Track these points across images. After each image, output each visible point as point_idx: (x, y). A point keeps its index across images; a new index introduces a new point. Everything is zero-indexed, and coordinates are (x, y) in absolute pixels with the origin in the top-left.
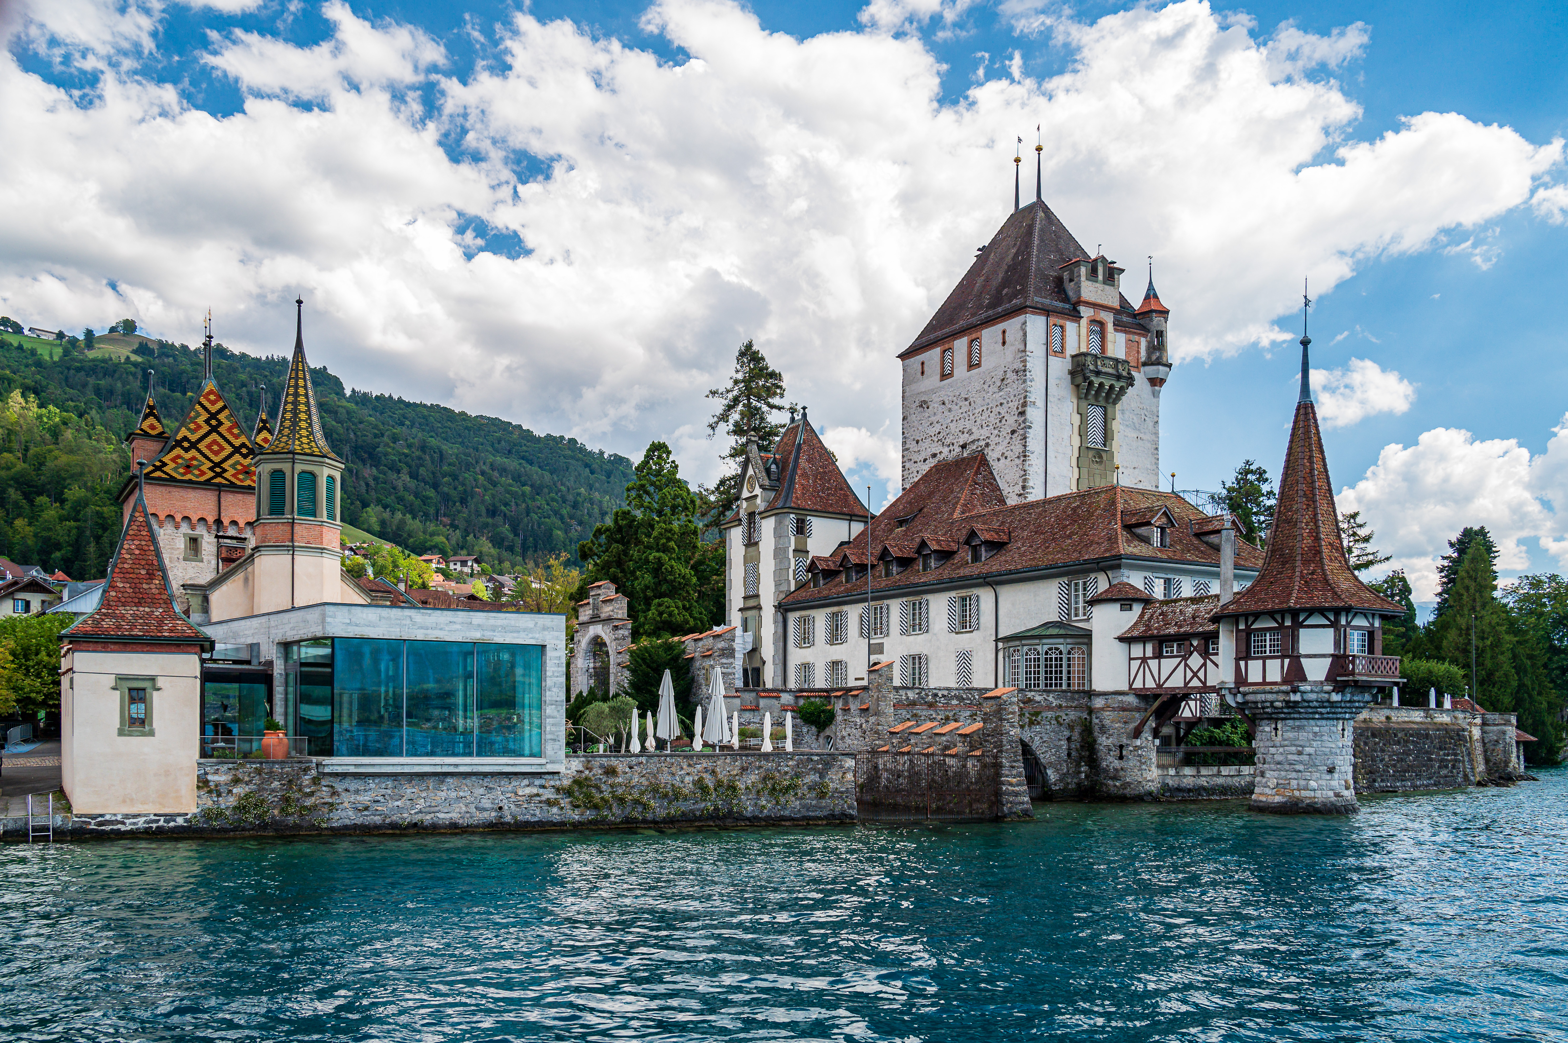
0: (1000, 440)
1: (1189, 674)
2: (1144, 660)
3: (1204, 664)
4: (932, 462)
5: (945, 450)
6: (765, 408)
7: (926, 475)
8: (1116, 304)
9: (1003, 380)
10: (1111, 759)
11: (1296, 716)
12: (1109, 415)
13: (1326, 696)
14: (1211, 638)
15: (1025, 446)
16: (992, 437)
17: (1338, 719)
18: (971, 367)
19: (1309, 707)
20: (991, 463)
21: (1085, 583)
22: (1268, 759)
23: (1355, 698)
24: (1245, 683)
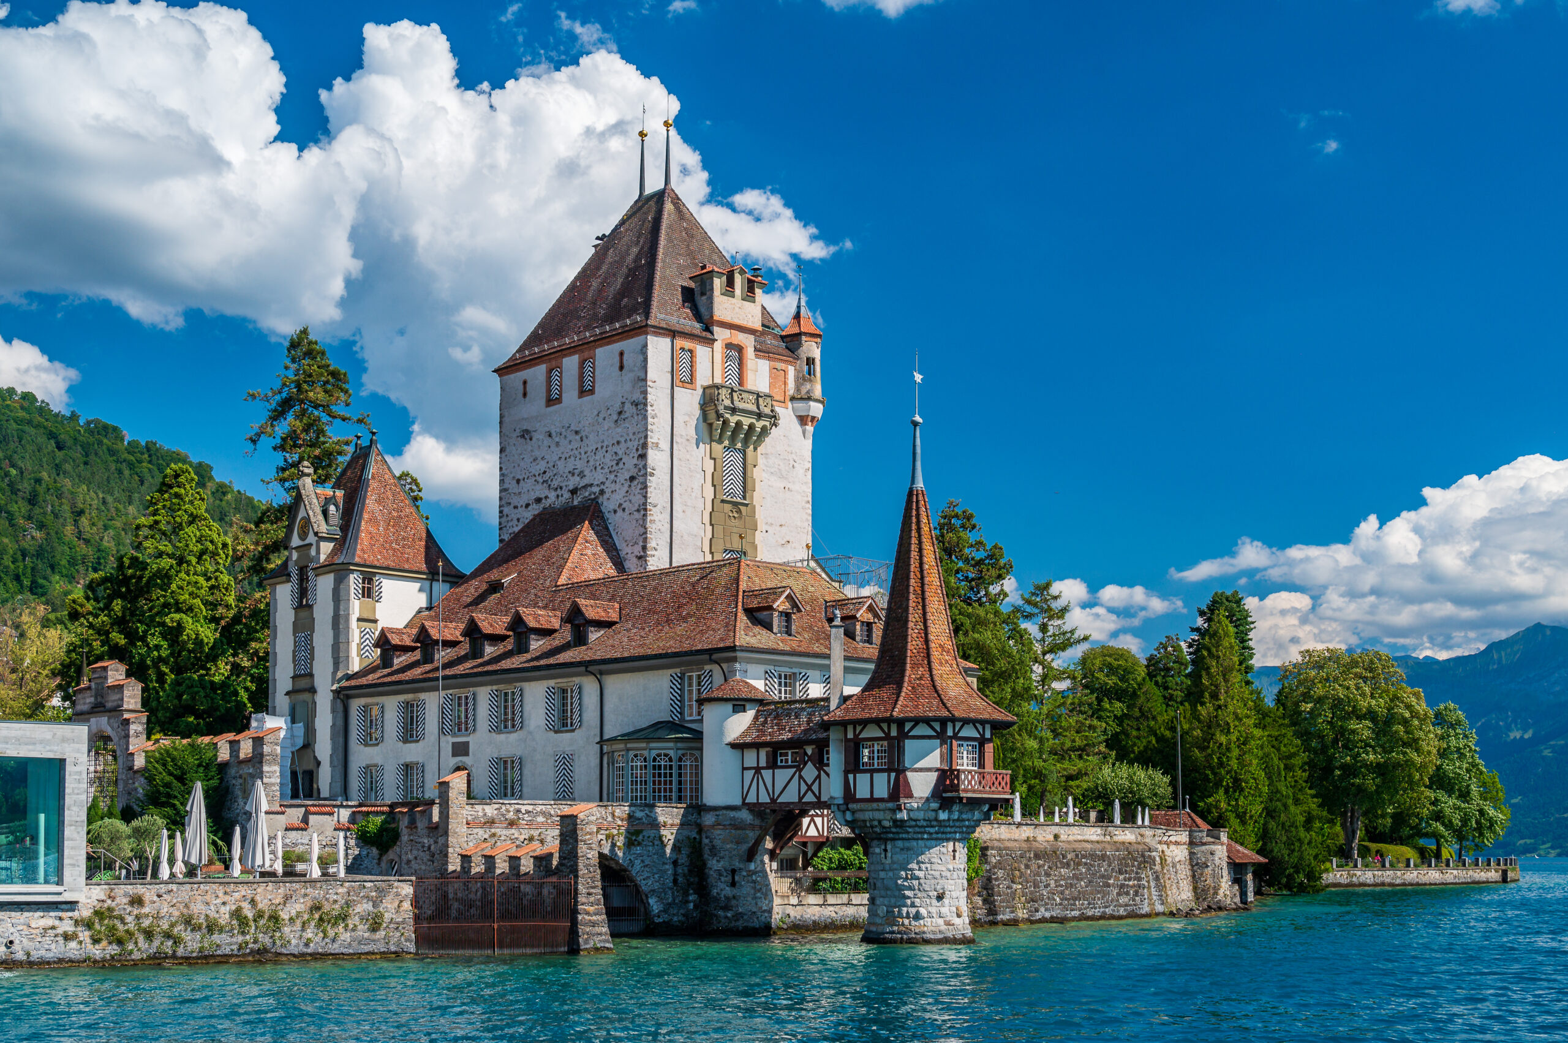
0: (618, 486)
1: (804, 788)
2: (758, 770)
3: (819, 777)
4: (536, 509)
5: (552, 495)
6: (325, 418)
7: (527, 526)
8: (757, 325)
9: (620, 413)
10: (722, 886)
11: (904, 836)
12: (750, 460)
13: (933, 814)
14: (822, 746)
15: (645, 497)
16: (608, 484)
17: (948, 840)
18: (583, 392)
19: (917, 826)
20: (607, 515)
21: (699, 677)
22: (879, 884)
23: (964, 816)
24: (854, 799)
